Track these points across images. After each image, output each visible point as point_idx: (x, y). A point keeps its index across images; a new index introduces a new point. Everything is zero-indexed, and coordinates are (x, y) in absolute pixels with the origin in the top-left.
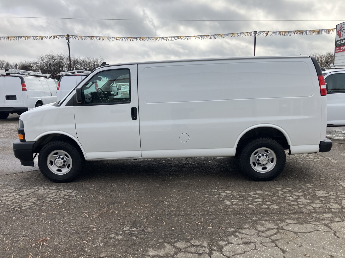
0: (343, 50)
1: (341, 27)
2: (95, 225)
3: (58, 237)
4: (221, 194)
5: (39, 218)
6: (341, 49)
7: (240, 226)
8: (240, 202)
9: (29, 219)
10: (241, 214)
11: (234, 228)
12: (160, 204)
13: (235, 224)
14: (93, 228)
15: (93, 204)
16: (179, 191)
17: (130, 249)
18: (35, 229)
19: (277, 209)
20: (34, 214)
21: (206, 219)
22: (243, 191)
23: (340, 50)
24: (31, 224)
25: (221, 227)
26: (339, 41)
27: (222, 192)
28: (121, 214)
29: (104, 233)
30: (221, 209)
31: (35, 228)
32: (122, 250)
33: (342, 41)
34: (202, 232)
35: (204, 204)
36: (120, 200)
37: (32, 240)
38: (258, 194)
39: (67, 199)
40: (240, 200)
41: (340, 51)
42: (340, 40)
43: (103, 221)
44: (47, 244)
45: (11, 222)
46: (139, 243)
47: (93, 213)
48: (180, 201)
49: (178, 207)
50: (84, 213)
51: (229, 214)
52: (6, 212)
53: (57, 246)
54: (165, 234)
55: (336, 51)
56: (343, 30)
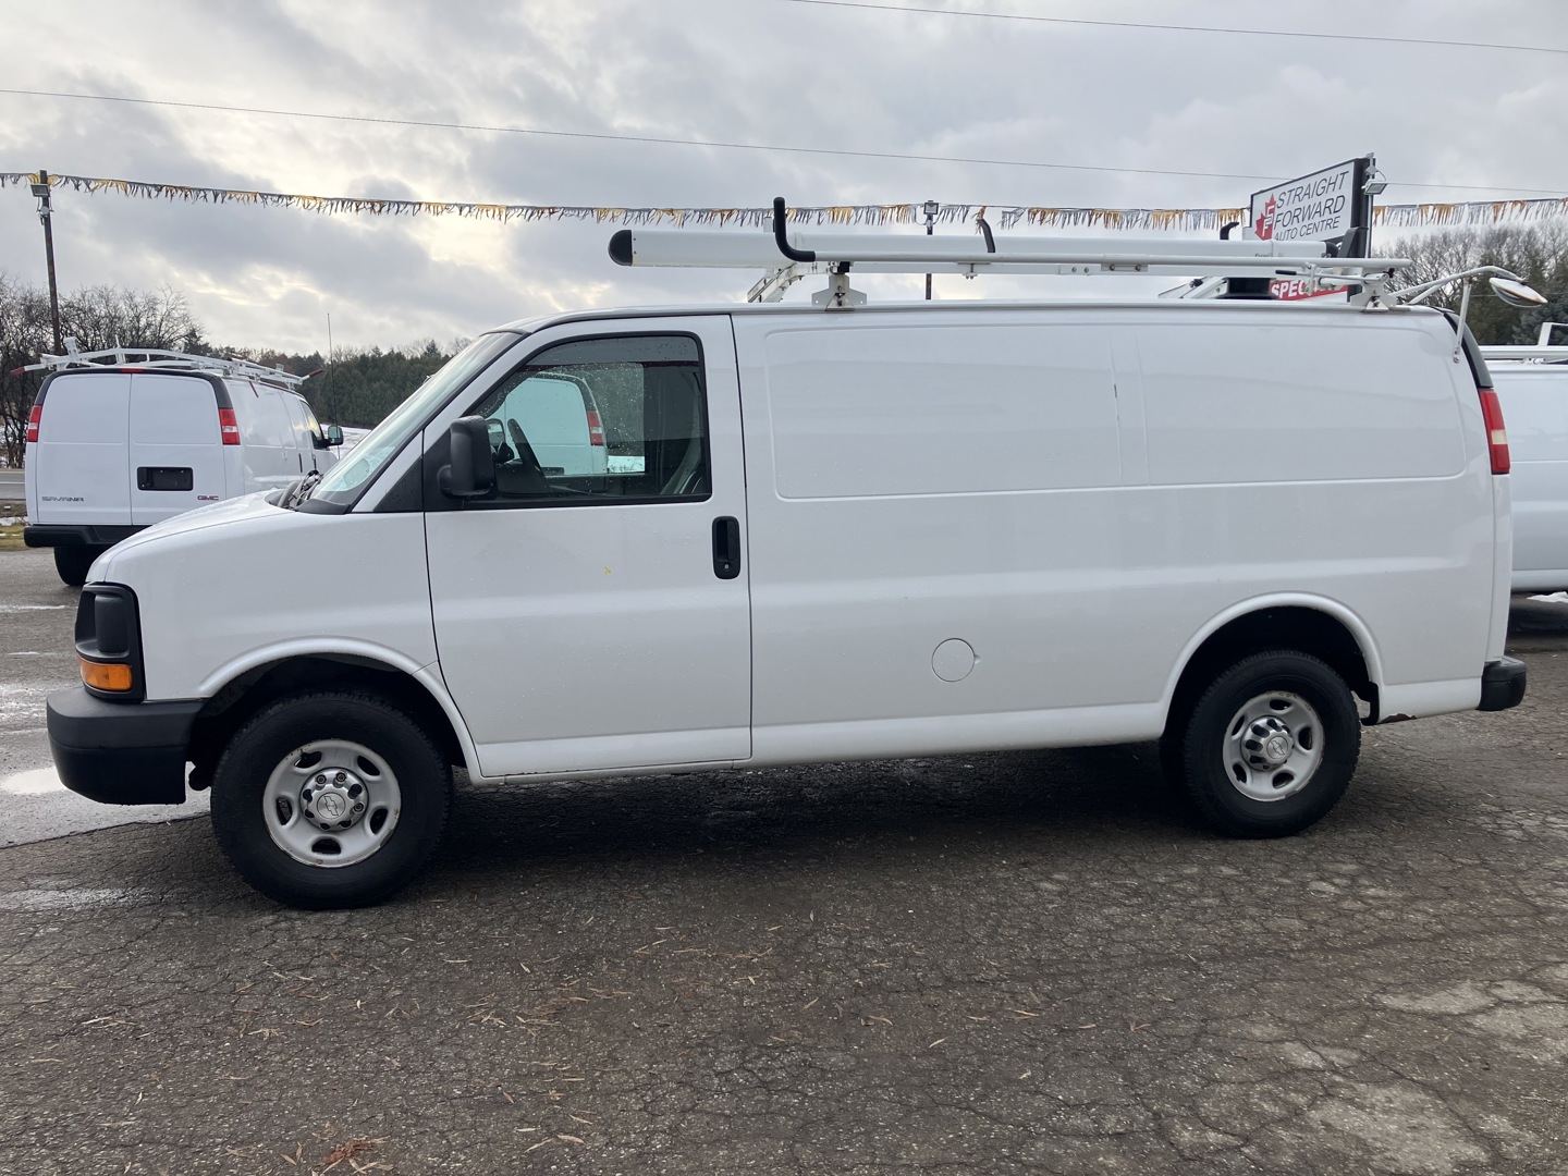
1: (1272, 202)
2: (567, 1062)
3: (422, 1130)
4: (1039, 889)
5: (257, 1053)
7: (1204, 1010)
8: (1139, 913)
9: (206, 1062)
10: (1176, 962)
11: (1188, 1019)
12: (807, 947)
13: (1180, 1002)
14: (567, 1074)
15: (490, 970)
16: (855, 888)
17: (805, 1146)
18: (271, 1104)
19: (1300, 930)
20: (218, 1037)
21: (1046, 995)
22: (1120, 868)
24: (238, 1084)
25: (1131, 1019)
27: (1042, 880)
28: (657, 1002)
29: (631, 1091)
30: (1084, 949)
31: (271, 1101)
32: (770, 1154)
34: (1067, 1048)
35: (996, 932)
36: (607, 941)
37: (293, 1156)
38: (1191, 878)
39: (344, 955)
40: (1130, 906)
43: (591, 1038)
44: (390, 1167)
45: (121, 1085)
46: (829, 1119)
47: (518, 1009)
48: (886, 929)
49: (894, 953)
50: (472, 1011)
51: (1129, 969)
52: (57, 1038)
53: (444, 1168)
54: (912, 1071)
56: (1281, 218)
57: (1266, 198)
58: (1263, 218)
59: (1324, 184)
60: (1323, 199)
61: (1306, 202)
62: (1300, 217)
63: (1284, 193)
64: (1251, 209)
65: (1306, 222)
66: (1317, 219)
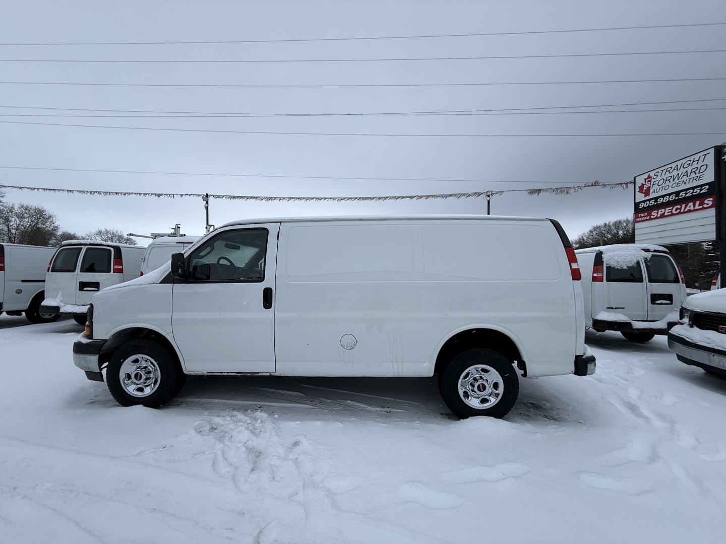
0: (659, 216)
1: (649, 177)
6: (653, 214)
23: (648, 217)
26: (644, 202)
33: (656, 201)
41: (651, 219)
42: (649, 200)
55: (638, 220)
56: (657, 182)
57: (646, 176)
58: (643, 185)
59: (689, 162)
60: (689, 170)
61: (675, 173)
62: (671, 180)
63: (658, 172)
64: (635, 183)
65: (676, 181)
66: (685, 178)
